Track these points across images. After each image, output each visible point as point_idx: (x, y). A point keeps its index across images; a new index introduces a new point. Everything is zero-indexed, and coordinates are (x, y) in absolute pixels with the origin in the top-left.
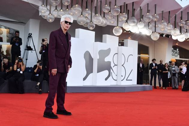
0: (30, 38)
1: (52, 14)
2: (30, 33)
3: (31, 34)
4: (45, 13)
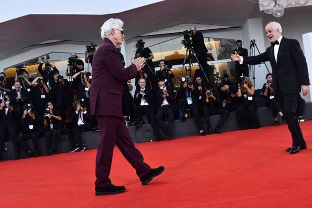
0: (254, 46)
1: (279, 5)
2: (252, 40)
3: (254, 40)
4: (268, 5)
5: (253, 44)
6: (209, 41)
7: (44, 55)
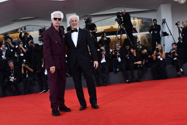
0: (164, 23)
2: (163, 19)
3: (165, 19)
5: (164, 22)
6: (134, 19)
7: (22, 27)
